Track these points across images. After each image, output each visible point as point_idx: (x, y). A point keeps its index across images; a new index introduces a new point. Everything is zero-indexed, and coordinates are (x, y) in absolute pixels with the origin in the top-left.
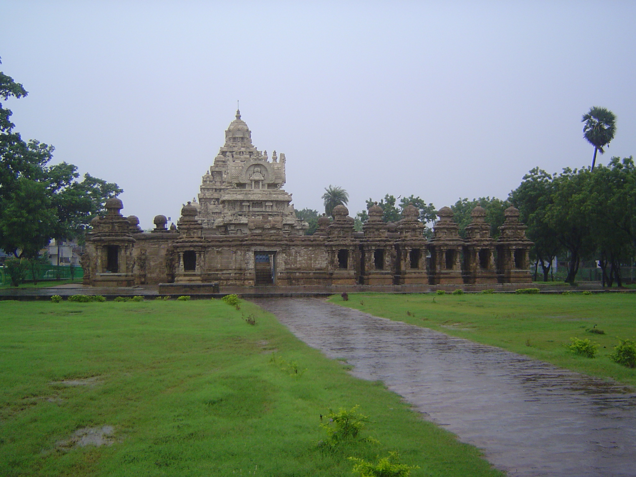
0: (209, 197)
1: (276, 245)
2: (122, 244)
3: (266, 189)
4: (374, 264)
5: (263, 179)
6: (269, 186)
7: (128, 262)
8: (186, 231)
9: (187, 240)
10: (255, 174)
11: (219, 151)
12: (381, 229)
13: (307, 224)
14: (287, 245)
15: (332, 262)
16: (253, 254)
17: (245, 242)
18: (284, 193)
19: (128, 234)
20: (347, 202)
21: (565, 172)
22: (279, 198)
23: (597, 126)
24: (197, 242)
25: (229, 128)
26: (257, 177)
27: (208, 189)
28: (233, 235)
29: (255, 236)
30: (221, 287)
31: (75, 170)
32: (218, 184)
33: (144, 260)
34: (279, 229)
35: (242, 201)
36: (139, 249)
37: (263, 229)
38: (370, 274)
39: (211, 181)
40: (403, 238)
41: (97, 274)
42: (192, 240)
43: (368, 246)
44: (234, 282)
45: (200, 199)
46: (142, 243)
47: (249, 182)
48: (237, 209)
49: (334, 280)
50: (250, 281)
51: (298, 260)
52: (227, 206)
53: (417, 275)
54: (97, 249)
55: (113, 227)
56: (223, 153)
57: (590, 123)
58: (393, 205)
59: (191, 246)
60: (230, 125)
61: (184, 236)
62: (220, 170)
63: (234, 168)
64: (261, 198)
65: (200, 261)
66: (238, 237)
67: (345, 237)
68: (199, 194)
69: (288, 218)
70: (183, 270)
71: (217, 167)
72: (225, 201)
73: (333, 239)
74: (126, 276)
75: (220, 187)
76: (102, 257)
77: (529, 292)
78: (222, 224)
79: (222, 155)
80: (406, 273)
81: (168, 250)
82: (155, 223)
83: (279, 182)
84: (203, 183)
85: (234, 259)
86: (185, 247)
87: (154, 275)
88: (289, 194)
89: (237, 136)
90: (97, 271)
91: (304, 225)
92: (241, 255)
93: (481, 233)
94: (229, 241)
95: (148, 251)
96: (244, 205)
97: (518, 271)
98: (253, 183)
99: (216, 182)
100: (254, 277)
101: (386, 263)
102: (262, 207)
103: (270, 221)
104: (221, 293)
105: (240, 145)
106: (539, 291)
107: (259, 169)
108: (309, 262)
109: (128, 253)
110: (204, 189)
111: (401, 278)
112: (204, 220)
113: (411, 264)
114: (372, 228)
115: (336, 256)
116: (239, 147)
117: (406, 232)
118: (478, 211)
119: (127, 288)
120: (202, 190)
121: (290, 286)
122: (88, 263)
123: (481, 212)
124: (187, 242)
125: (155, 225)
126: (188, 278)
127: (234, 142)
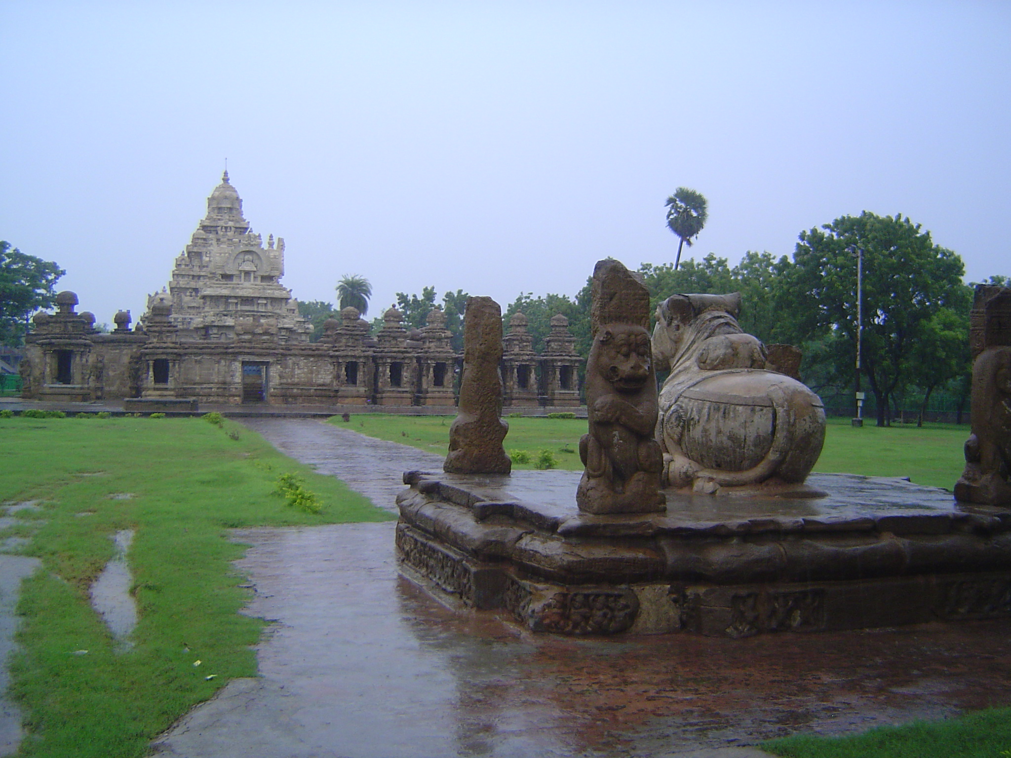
0: (184, 286)
1: (268, 355)
2: (78, 349)
3: (259, 282)
4: (389, 380)
5: (255, 269)
6: (264, 278)
7: (85, 371)
8: (157, 334)
9: (158, 345)
10: (245, 263)
11: (199, 225)
12: (399, 337)
13: (311, 326)
14: (282, 355)
15: (338, 377)
16: (240, 365)
17: (230, 350)
18: (281, 288)
19: (84, 337)
20: (370, 297)
21: (642, 269)
22: (276, 294)
23: (684, 211)
24: (171, 348)
25: (213, 195)
26: (247, 267)
27: (183, 276)
28: (215, 341)
29: (243, 342)
30: (200, 405)
31: (7, 248)
32: (196, 269)
33: (101, 368)
34: (272, 334)
35: (227, 297)
36: (95, 356)
37: (254, 334)
38: (384, 392)
39: (187, 265)
40: (426, 350)
41: (45, 385)
42: (164, 346)
43: (382, 358)
44: (215, 399)
45: (172, 289)
46: (99, 348)
47: (237, 273)
48: (221, 308)
49: (340, 399)
50: (236, 398)
51: (296, 373)
52: (208, 303)
53: (441, 394)
54: (45, 354)
55: (66, 327)
56: (204, 228)
57: (675, 207)
58: (432, 302)
59: (163, 353)
60: (215, 191)
61: (155, 340)
62: (200, 251)
63: (218, 255)
64: (253, 293)
65: (174, 372)
66: (222, 343)
67: (355, 347)
68: (170, 282)
69: (285, 320)
70: (153, 383)
71: (196, 246)
72: (206, 296)
73: (340, 348)
74: (81, 388)
75: (199, 274)
76: (51, 366)
77: (563, 417)
78: (201, 326)
79: (202, 230)
80: (427, 392)
81: (131, 357)
82: (115, 322)
83: (276, 274)
84: (176, 267)
85: (216, 370)
86: (157, 354)
87: (114, 389)
88: (288, 290)
89: (223, 206)
90: (45, 383)
91: (308, 328)
92: (225, 366)
93: (521, 345)
94: (210, 348)
95: (106, 357)
96: (230, 303)
97: (563, 392)
98: (243, 274)
99: (193, 266)
100: (241, 393)
101: (405, 379)
102: (253, 306)
103: (262, 325)
104: (199, 411)
105: (228, 218)
106: (575, 416)
107: (251, 258)
108: (309, 375)
109: (84, 360)
110: (177, 275)
111: (422, 398)
112: (178, 319)
113: (434, 382)
114: (389, 336)
115: (344, 369)
116: (225, 221)
117: (430, 342)
118: (517, 318)
119: (82, 403)
120: (175, 277)
121: (285, 405)
122: (29, 372)
123: (522, 319)
124: (158, 348)
125: (116, 324)
126: (158, 393)
127: (218, 213)
